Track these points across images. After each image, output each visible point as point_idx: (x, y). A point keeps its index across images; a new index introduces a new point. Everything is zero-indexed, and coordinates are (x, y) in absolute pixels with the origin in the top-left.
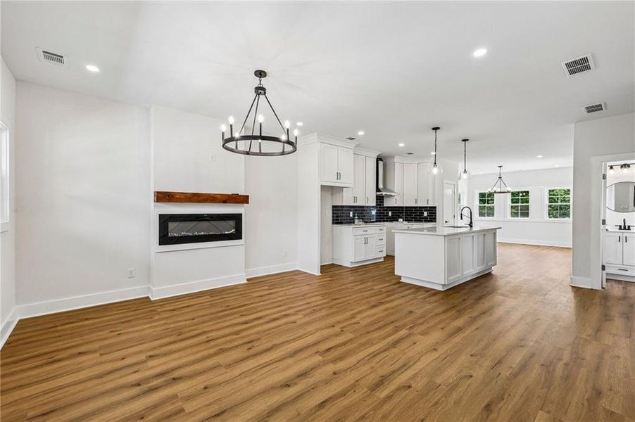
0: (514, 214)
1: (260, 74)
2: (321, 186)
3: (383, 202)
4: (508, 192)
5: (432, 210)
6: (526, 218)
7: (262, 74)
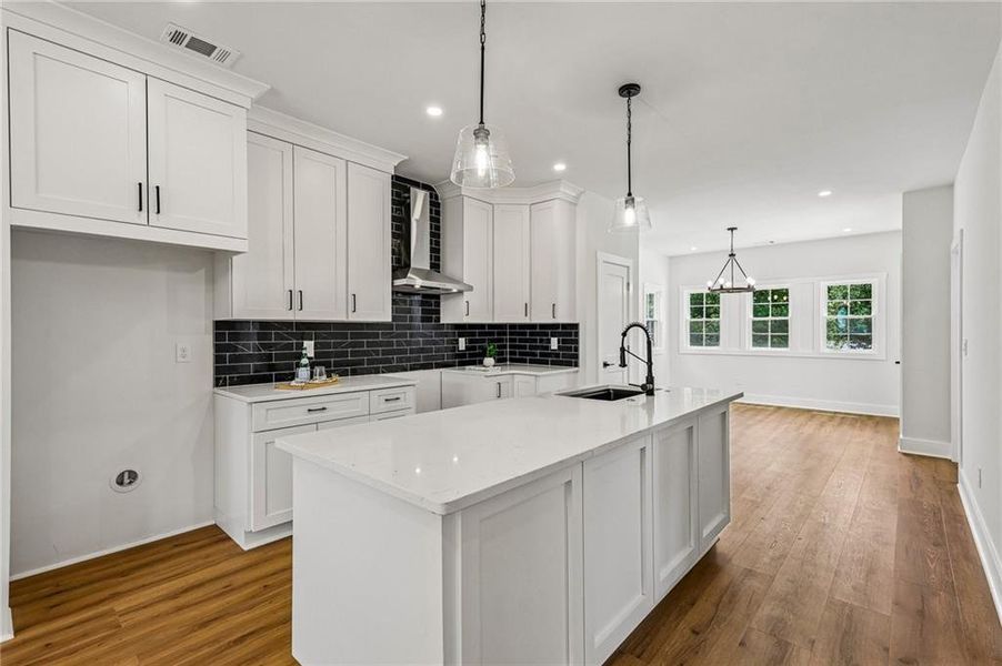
0: (759, 340)
3: (438, 312)
4: (749, 289)
5: (569, 332)
6: (783, 349)
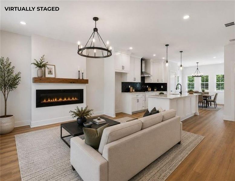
1: (96, 19)
2: (116, 72)
3: (144, 81)
4: (200, 76)
5: (165, 85)
7: (97, 19)
